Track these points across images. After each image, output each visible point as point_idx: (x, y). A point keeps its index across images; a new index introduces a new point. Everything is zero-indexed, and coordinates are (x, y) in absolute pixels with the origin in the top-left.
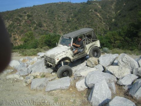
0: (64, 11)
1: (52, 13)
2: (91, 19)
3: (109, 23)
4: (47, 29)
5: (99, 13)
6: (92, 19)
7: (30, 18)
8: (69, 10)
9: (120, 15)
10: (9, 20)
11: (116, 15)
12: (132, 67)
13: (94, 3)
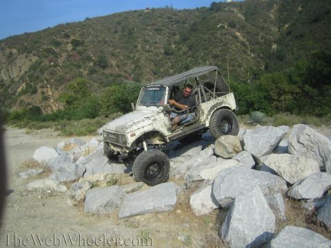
0: (156, 30)
1: (130, 33)
2: (220, 46)
3: (263, 53)
4: (118, 72)
5: (239, 31)
6: (224, 46)
7: (80, 48)
8: (170, 26)
9: (289, 33)
10: (31, 55)
11: (279, 34)
12: (323, 155)
13: (227, 9)
